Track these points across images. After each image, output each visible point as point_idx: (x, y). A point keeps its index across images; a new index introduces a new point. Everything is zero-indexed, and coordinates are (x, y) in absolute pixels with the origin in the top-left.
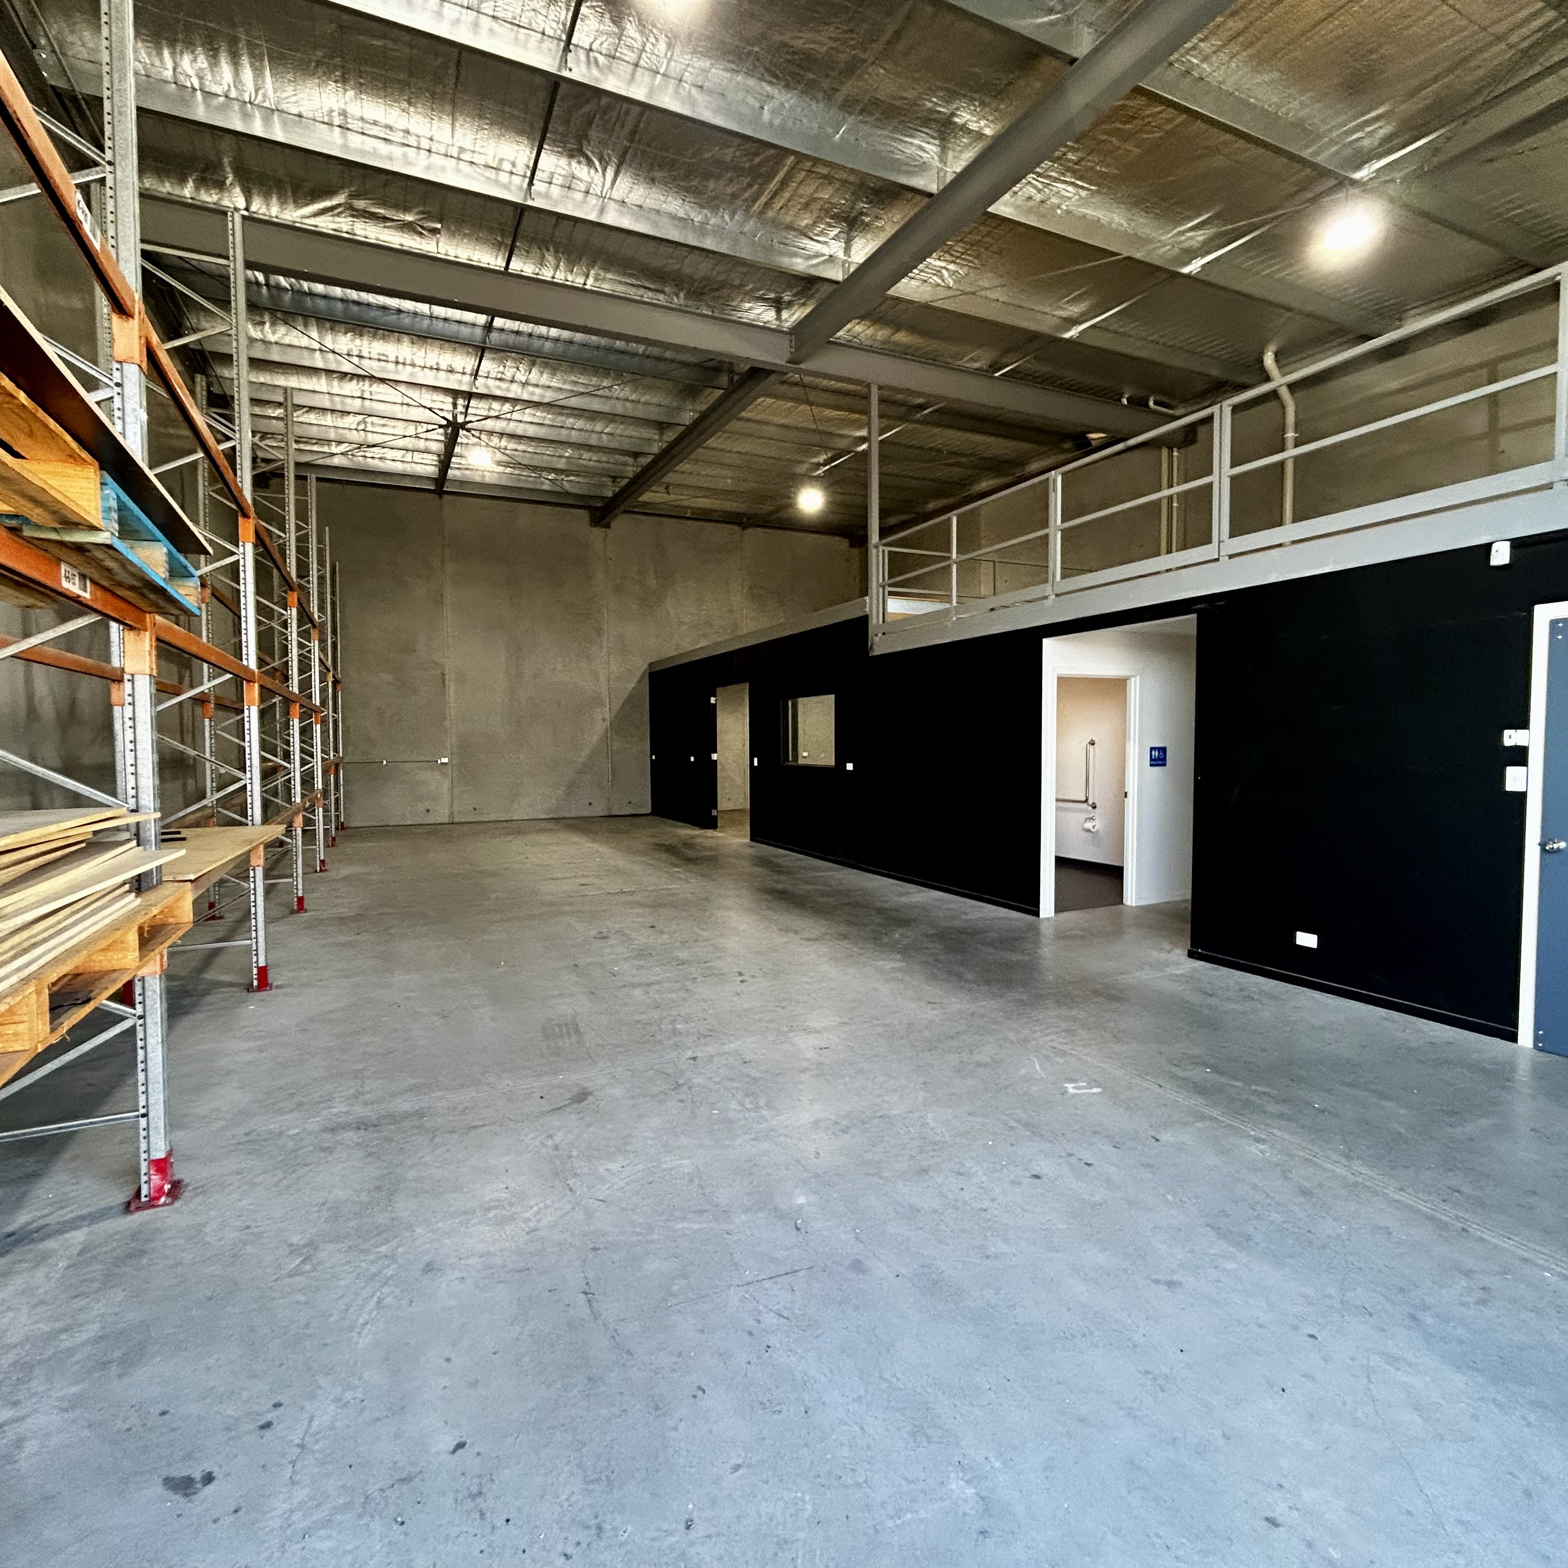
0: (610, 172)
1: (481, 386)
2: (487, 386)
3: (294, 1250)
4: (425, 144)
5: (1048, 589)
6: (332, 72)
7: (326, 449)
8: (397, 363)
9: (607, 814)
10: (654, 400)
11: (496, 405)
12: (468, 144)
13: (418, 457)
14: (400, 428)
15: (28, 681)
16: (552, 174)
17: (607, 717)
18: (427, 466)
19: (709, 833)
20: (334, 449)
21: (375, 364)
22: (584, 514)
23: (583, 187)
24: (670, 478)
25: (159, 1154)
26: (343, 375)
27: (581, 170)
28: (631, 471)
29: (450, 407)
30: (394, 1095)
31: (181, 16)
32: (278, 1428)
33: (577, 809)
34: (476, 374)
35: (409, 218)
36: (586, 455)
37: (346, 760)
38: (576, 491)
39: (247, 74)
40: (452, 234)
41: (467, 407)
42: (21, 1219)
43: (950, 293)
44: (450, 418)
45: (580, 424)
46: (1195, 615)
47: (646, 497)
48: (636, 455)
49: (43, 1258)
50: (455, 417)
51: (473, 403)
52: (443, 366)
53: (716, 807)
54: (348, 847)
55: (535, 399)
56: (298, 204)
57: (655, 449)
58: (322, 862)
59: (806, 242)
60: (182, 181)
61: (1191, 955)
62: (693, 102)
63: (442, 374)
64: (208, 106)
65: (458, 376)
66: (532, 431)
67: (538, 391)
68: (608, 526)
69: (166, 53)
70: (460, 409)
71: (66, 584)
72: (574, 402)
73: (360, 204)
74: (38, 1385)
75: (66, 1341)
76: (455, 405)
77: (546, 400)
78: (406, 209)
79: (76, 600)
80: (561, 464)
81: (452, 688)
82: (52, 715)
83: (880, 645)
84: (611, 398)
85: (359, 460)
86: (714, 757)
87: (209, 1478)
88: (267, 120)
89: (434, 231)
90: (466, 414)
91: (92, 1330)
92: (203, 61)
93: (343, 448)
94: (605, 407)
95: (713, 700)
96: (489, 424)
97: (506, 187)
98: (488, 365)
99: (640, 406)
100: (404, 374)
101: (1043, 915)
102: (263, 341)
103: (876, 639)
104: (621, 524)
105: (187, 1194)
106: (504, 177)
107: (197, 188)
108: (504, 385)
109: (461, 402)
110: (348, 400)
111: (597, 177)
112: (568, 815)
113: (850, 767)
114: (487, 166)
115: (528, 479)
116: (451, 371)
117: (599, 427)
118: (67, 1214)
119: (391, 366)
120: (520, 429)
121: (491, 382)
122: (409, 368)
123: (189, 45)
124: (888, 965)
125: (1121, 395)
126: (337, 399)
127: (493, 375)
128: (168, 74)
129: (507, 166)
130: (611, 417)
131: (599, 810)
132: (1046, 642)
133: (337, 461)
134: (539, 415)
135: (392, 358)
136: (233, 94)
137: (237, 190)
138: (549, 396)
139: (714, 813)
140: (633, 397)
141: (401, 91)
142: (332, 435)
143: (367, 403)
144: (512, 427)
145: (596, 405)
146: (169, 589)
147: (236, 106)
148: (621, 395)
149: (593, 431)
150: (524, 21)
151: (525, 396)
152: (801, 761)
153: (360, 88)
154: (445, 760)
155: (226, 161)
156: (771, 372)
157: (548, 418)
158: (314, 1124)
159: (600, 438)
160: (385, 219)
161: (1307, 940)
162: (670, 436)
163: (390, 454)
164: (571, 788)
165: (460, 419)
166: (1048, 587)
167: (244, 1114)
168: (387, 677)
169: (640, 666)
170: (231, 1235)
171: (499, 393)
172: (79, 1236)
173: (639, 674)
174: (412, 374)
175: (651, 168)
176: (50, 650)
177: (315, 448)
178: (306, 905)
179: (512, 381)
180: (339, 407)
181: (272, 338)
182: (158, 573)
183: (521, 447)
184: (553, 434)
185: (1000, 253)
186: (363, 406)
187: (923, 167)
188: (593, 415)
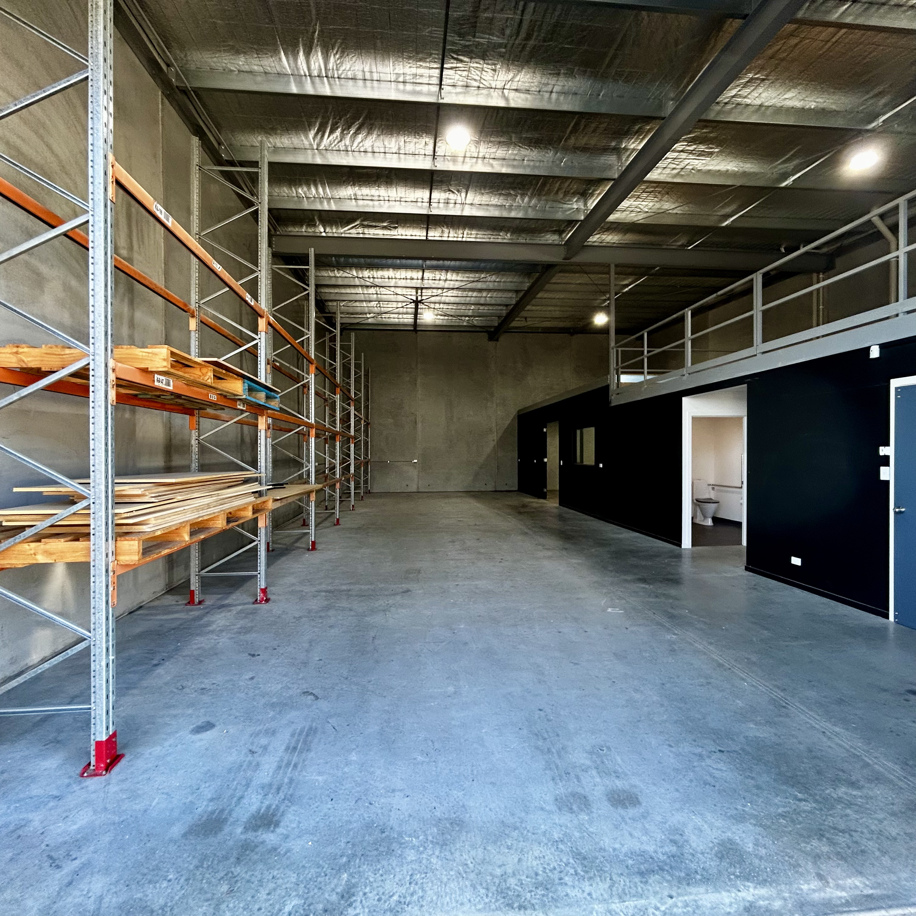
0: (463, 195)
1: (426, 284)
2: (429, 283)
3: (294, 618)
4: (387, 198)
5: (684, 371)
6: (349, 183)
7: (365, 316)
8: (389, 278)
9: (494, 490)
10: (508, 280)
11: (435, 291)
12: (403, 195)
13: (405, 316)
14: (395, 305)
15: (242, 429)
16: (439, 199)
17: (495, 438)
18: (408, 319)
19: (542, 501)
20: (368, 316)
21: (380, 280)
22: (486, 335)
23: (453, 201)
24: (524, 314)
25: (263, 587)
26: (367, 287)
27: (452, 196)
28: (504, 313)
29: (415, 293)
30: (342, 584)
31: (297, 177)
32: (277, 650)
33: (479, 487)
34: (423, 279)
35: (385, 224)
36: (481, 308)
37: (372, 460)
38: (480, 325)
39: (320, 190)
40: (403, 227)
41: (422, 293)
42: (227, 602)
43: (648, 215)
44: (415, 299)
45: (475, 294)
46: (746, 385)
47: (514, 324)
48: (507, 306)
49: (230, 611)
50: (417, 298)
51: (423, 291)
52: (408, 277)
53: (546, 488)
54: (368, 501)
55: (451, 286)
56: (343, 227)
57: (514, 302)
58: (353, 506)
59: (561, 205)
60: (302, 226)
61: (747, 569)
62: (492, 166)
63: (409, 281)
64: (308, 202)
65: (415, 281)
66: (452, 300)
67: (452, 283)
68: (497, 340)
69: (293, 189)
70: (419, 294)
71: (239, 407)
72: (469, 286)
73: (366, 223)
74: (224, 634)
75: (232, 627)
76: (417, 293)
77: (456, 287)
78: (383, 222)
79: (242, 410)
80: (470, 313)
81: (419, 425)
82: (249, 441)
83: (615, 400)
84: (486, 282)
85: (379, 319)
86: (546, 460)
87: (259, 655)
88: (329, 202)
89: (396, 228)
90: (421, 296)
91: (239, 626)
92: (305, 189)
93: (372, 315)
94: (484, 286)
95: (545, 430)
96: (433, 299)
97: (421, 207)
98: (427, 274)
99: (502, 284)
100: (392, 283)
101: (684, 546)
102: (335, 277)
103: (613, 397)
104: (504, 338)
105: (270, 602)
106: (419, 204)
107: (307, 228)
108: (437, 282)
109: (419, 291)
110: (371, 296)
111: (459, 198)
112: (474, 490)
113: (601, 466)
114: (412, 202)
115: (455, 322)
116: (413, 279)
117: (484, 294)
118: (238, 602)
119: (387, 280)
120: (447, 300)
121: (430, 281)
122: (394, 280)
123: (300, 185)
124: (574, 561)
125: (780, 246)
126: (366, 295)
127: (431, 278)
128: (295, 195)
129: (420, 200)
130: (489, 290)
131: (490, 488)
132: (684, 399)
133: (370, 321)
134: (455, 293)
135: (387, 277)
136: (316, 196)
137: (321, 226)
138: (457, 285)
139: (545, 490)
140: (498, 280)
141: (375, 184)
142: (366, 310)
143: (379, 296)
144: (443, 299)
145: (479, 285)
146: (267, 405)
147: (318, 200)
148: (492, 280)
149: (481, 297)
150: (417, 153)
151: (446, 286)
152: (585, 463)
153: (360, 186)
154: (416, 461)
155: (316, 218)
156: (556, 265)
157: (460, 293)
158: (313, 589)
159: (486, 300)
160: (375, 226)
161: (796, 561)
162: (521, 294)
163: (392, 316)
164: (476, 475)
165: (419, 298)
166: (685, 370)
167: (293, 585)
168: (390, 420)
169: (513, 412)
170: (279, 612)
171: (434, 286)
172: (240, 608)
173: (512, 416)
174: (396, 283)
175: (481, 190)
176: (246, 419)
177: (360, 316)
178: (340, 522)
179: (440, 280)
180: (368, 299)
181: (338, 275)
182: (262, 402)
183: (450, 307)
184: (462, 300)
185: (668, 194)
186: (377, 297)
187: (610, 167)
188: (480, 290)
